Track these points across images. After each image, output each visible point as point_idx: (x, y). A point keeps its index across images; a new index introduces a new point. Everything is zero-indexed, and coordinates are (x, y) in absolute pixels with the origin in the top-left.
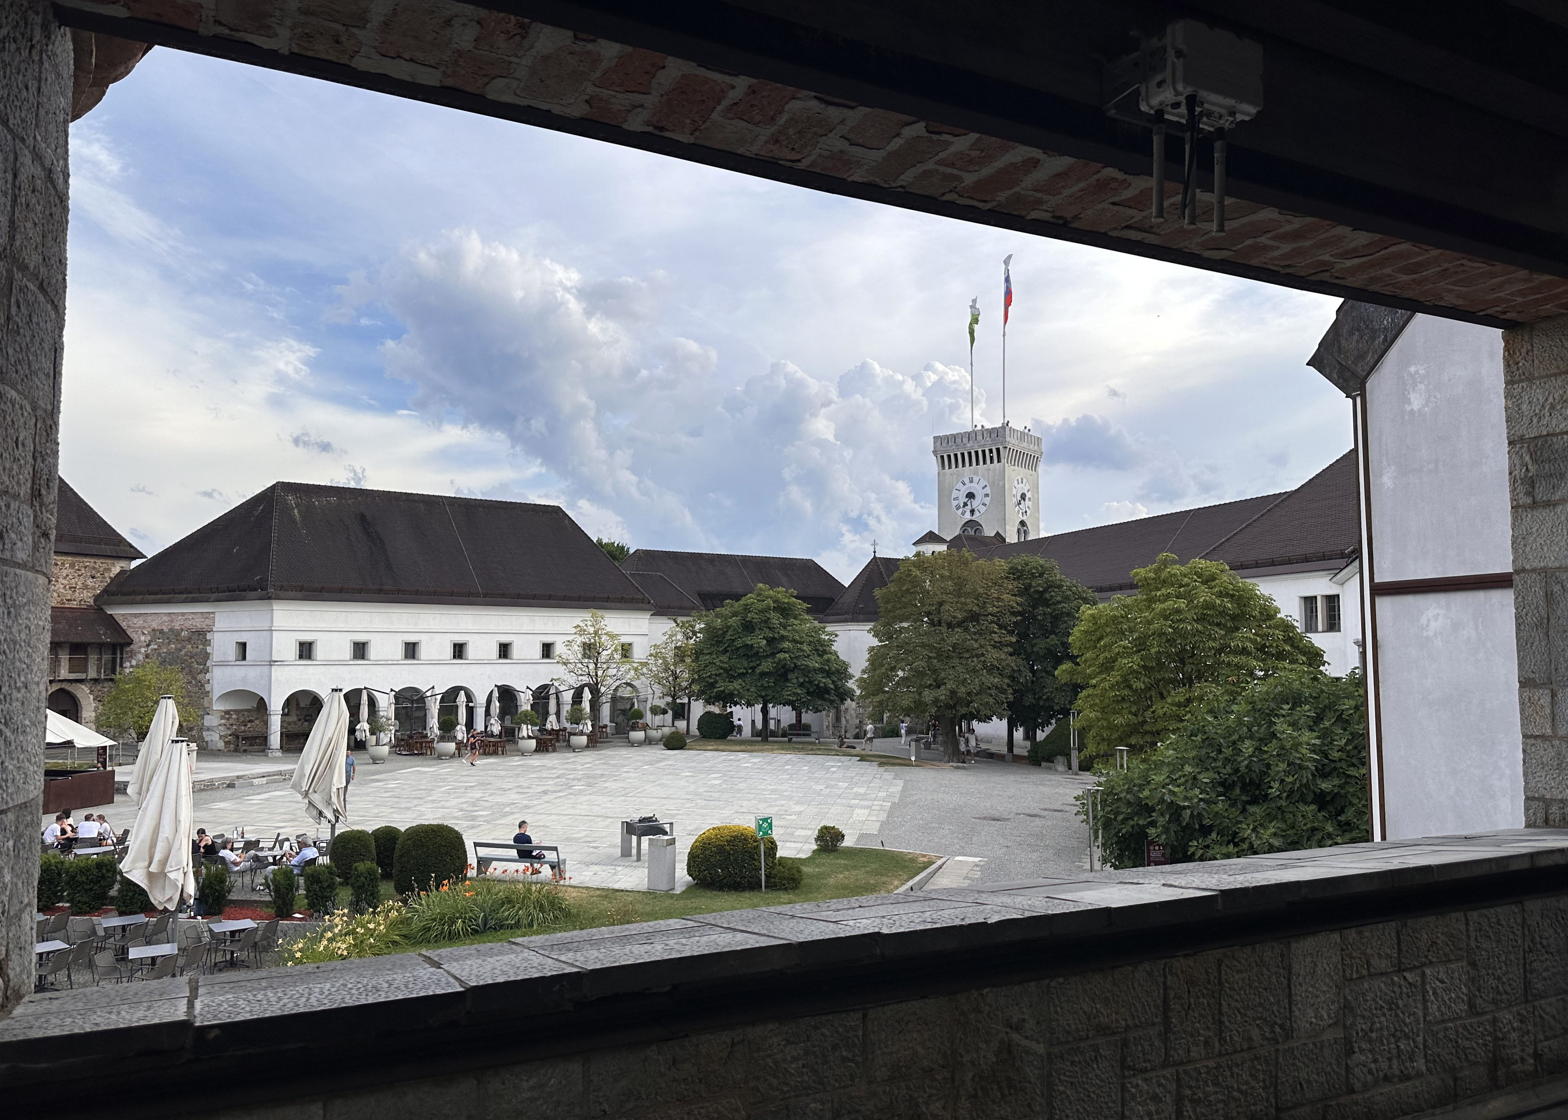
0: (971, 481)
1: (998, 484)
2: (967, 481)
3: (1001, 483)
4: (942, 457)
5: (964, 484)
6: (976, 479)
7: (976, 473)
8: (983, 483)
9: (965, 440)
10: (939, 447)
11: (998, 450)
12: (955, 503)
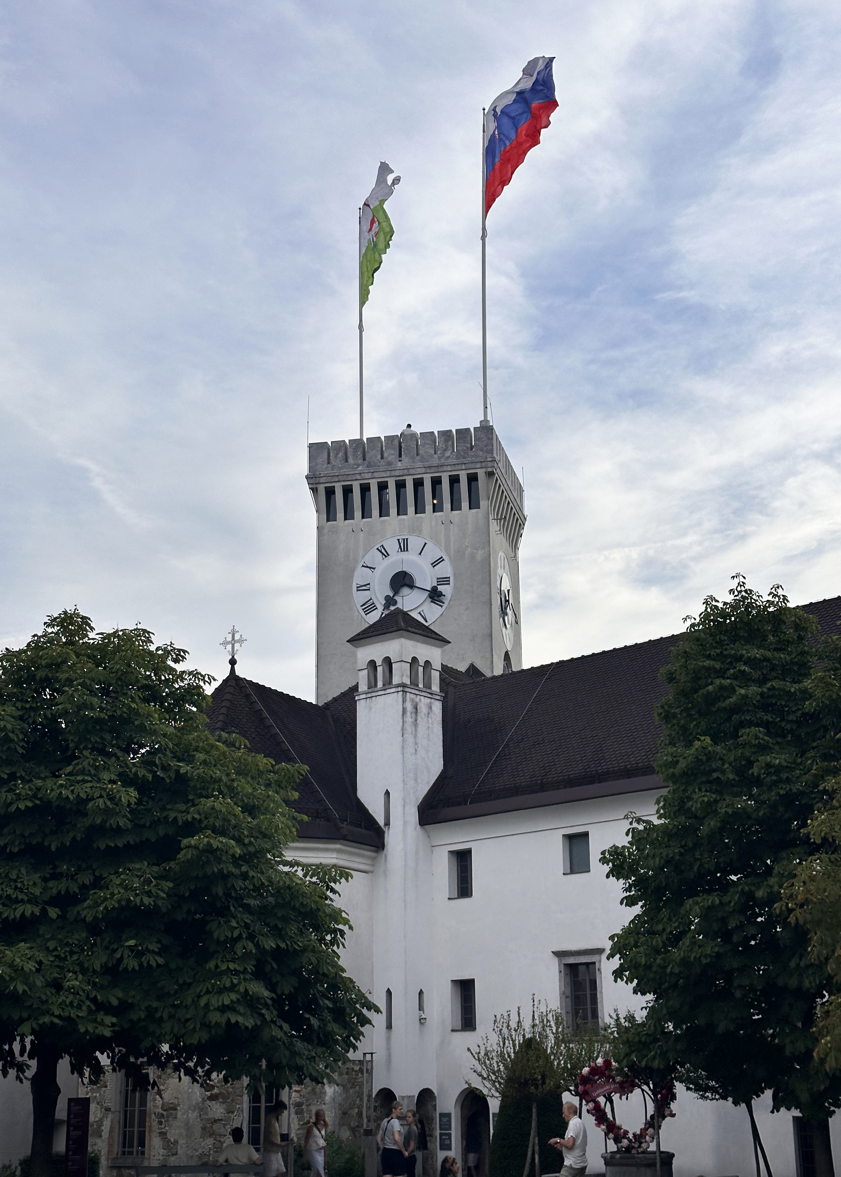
0: (404, 547)
1: (473, 556)
2: (392, 546)
3: (480, 555)
4: (330, 492)
5: (386, 555)
6: (414, 543)
7: (416, 530)
8: (433, 552)
9: (391, 455)
10: (323, 469)
11: (472, 479)
12: (360, 598)
